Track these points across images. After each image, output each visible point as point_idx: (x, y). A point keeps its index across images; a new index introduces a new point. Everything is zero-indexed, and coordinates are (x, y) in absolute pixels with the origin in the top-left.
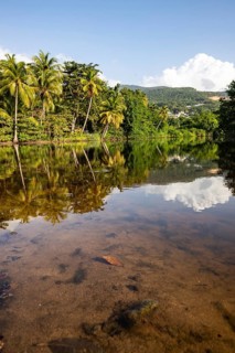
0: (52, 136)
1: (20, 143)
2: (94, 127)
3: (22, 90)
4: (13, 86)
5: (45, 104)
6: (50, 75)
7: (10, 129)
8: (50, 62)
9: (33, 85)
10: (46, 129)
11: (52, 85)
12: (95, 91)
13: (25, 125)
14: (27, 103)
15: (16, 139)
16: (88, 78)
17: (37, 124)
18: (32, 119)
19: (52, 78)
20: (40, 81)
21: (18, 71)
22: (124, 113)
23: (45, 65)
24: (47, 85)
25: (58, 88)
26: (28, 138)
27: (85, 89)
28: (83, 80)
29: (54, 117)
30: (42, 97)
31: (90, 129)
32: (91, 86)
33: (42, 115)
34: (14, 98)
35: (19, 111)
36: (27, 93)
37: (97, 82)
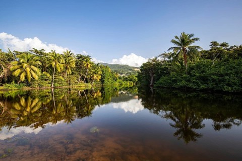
0: (70, 84)
1: (55, 88)
2: (88, 81)
3: (57, 65)
4: (54, 64)
5: (67, 71)
6: (70, 59)
7: (50, 82)
8: (71, 54)
9: (63, 63)
10: (67, 82)
11: (71, 63)
12: (89, 66)
13: (57, 80)
14: (59, 70)
15: (53, 86)
16: (87, 61)
17: (63, 79)
18: (61, 77)
19: (71, 61)
20: (66, 62)
21: (57, 58)
22: (101, 75)
23: (68, 56)
24: (69, 63)
25: (74, 65)
26: (58, 85)
27: (85, 65)
28: (84, 62)
29: (71, 76)
30: (66, 68)
32: (87, 65)
33: (66, 76)
34: (53, 68)
35: (55, 74)
36: (60, 67)
37: (90, 63)
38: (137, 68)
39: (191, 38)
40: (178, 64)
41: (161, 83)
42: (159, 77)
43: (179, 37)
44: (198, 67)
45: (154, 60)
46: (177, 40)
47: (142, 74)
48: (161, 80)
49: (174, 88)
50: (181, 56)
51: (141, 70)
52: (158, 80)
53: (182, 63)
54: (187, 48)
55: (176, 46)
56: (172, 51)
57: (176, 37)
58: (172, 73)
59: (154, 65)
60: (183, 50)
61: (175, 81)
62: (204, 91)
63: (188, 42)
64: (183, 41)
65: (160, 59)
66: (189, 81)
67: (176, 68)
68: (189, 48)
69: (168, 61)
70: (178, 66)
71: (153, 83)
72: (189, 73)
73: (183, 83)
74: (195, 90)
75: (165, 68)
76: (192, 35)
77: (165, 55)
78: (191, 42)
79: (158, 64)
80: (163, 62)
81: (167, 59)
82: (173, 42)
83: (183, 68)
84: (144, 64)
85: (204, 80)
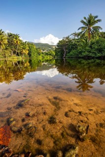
0: (5, 57)
2: (19, 54)
5: (1, 47)
8: (3, 32)
10: (3, 55)
11: (4, 40)
12: (18, 43)
16: (16, 39)
19: (3, 38)
22: (28, 50)
23: (0, 33)
25: (6, 42)
27: (15, 42)
28: (14, 39)
29: (5, 51)
32: (17, 41)
33: (1, 50)
37: (19, 40)
38: (54, 46)
39: (96, 19)
40: (84, 40)
41: (71, 55)
42: (70, 50)
43: (87, 19)
44: (97, 42)
45: (67, 38)
46: (85, 21)
47: (58, 49)
48: (71, 53)
49: (80, 58)
50: (86, 35)
51: (57, 46)
52: (69, 53)
53: (86, 41)
54: (91, 28)
55: (84, 26)
56: (80, 31)
57: (85, 18)
58: (79, 48)
59: (67, 42)
60: (89, 29)
61: (80, 53)
62: (99, 58)
63: (93, 23)
64: (89, 21)
65: (72, 37)
66: (90, 52)
67: (82, 44)
68: (93, 28)
69: (77, 39)
70: (84, 42)
71: (66, 55)
72: (91, 47)
73: (86, 53)
74: (93, 58)
75: (75, 44)
76: (97, 17)
77: (75, 34)
78: (95, 22)
79: (70, 41)
80: (73, 40)
81: (76, 38)
82: (82, 22)
83: (86, 44)
84: (60, 41)
85: (100, 51)
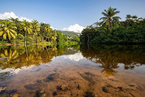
0: (37, 42)
1: (27, 44)
2: (49, 40)
3: (28, 29)
4: (25, 28)
5: (35, 34)
6: (36, 26)
7: (24, 40)
8: (37, 22)
9: (31, 28)
10: (35, 40)
11: (37, 29)
12: (49, 31)
13: (28, 39)
14: (29, 33)
15: (25, 43)
16: (47, 27)
17: (32, 39)
18: (31, 37)
19: (37, 27)
20: (33, 28)
21: (27, 24)
22: (57, 37)
23: (35, 23)
24: (35, 28)
25: (39, 30)
26: (29, 43)
27: (46, 30)
28: (46, 28)
29: (37, 37)
30: (34, 32)
31: (47, 41)
32: (48, 29)
33: (34, 37)
34: (25, 31)
35: (27, 35)
36: (30, 30)
37: (50, 28)
38: (79, 33)
39: (115, 11)
40: (105, 28)
41: (95, 41)
42: (93, 37)
43: (107, 11)
44: (118, 29)
45: (91, 26)
46: (105, 13)
47: (82, 36)
48: (94, 39)
49: (103, 43)
50: (108, 24)
51: (82, 33)
52: (92, 39)
53: (108, 29)
54: (112, 18)
55: (105, 17)
56: (102, 20)
57: (105, 11)
58: (101, 35)
59: (90, 30)
60: (109, 19)
61: (103, 39)
62: (121, 43)
63: (112, 14)
64: (109, 13)
65: (94, 26)
66: (112, 38)
67: (104, 31)
68: (113, 18)
69: (99, 28)
70: (105, 30)
71: (90, 41)
72: (112, 34)
73: (109, 39)
74: (115, 43)
75: (97, 31)
76: (115, 9)
77: (98, 24)
78: (114, 13)
79: (93, 29)
80: (96, 28)
81: (99, 26)
82: (103, 13)
83: (108, 32)
84: (84, 30)
85: (121, 37)
